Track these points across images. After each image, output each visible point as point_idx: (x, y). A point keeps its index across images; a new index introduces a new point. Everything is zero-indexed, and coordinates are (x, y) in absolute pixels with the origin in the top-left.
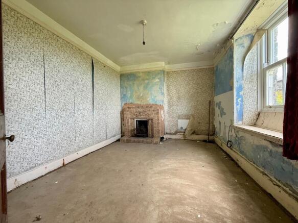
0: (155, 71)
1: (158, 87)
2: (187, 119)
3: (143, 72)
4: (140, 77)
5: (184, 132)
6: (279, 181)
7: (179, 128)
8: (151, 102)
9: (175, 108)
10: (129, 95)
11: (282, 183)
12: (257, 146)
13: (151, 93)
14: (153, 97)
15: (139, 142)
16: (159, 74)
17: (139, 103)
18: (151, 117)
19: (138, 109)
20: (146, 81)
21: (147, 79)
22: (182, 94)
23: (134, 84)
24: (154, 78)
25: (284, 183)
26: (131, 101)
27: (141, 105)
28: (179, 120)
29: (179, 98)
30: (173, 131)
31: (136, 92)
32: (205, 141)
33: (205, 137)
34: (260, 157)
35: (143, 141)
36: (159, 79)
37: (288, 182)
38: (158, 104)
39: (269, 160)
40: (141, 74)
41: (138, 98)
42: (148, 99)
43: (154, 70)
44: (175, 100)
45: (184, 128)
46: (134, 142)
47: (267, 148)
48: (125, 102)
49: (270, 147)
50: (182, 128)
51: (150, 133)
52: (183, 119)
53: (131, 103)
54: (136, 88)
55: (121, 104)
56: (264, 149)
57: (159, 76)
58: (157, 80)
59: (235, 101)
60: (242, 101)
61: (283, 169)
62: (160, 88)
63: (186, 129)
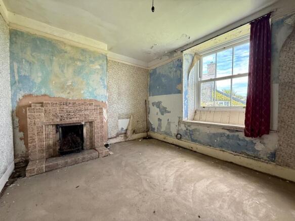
0: (93, 52)
1: (100, 76)
2: (127, 118)
3: (72, 46)
4: (66, 52)
5: (126, 133)
6: (236, 152)
7: (120, 129)
8: (87, 96)
9: (115, 106)
10: (40, 80)
11: (238, 153)
12: (214, 134)
13: (88, 84)
14: (90, 90)
15: (76, 163)
16: (100, 58)
17: (64, 96)
18: (90, 119)
19: (65, 107)
20: (79, 63)
21: (80, 60)
22: (122, 91)
23: (51, 61)
24: (92, 62)
25: (240, 152)
26: (43, 91)
27: (67, 100)
28: (119, 120)
29: (119, 94)
30: (114, 135)
31: (57, 76)
32: (144, 138)
33: (144, 134)
34: (217, 140)
35: (84, 158)
36: (100, 65)
37: (243, 151)
38: (98, 100)
39: (227, 141)
40: (68, 49)
41: (62, 88)
42: (82, 92)
43: (92, 49)
44: (115, 96)
45: (125, 129)
46: (66, 164)
47: (224, 134)
48: (27, 93)
49: (227, 133)
50: (122, 129)
51: (87, 143)
52: (123, 118)
53: (45, 95)
54: (56, 68)
55: (14, 95)
56: (222, 135)
57: (101, 62)
58: (98, 67)
59: (183, 102)
60: (187, 102)
61: (239, 145)
62: (101, 78)
63: (127, 130)
